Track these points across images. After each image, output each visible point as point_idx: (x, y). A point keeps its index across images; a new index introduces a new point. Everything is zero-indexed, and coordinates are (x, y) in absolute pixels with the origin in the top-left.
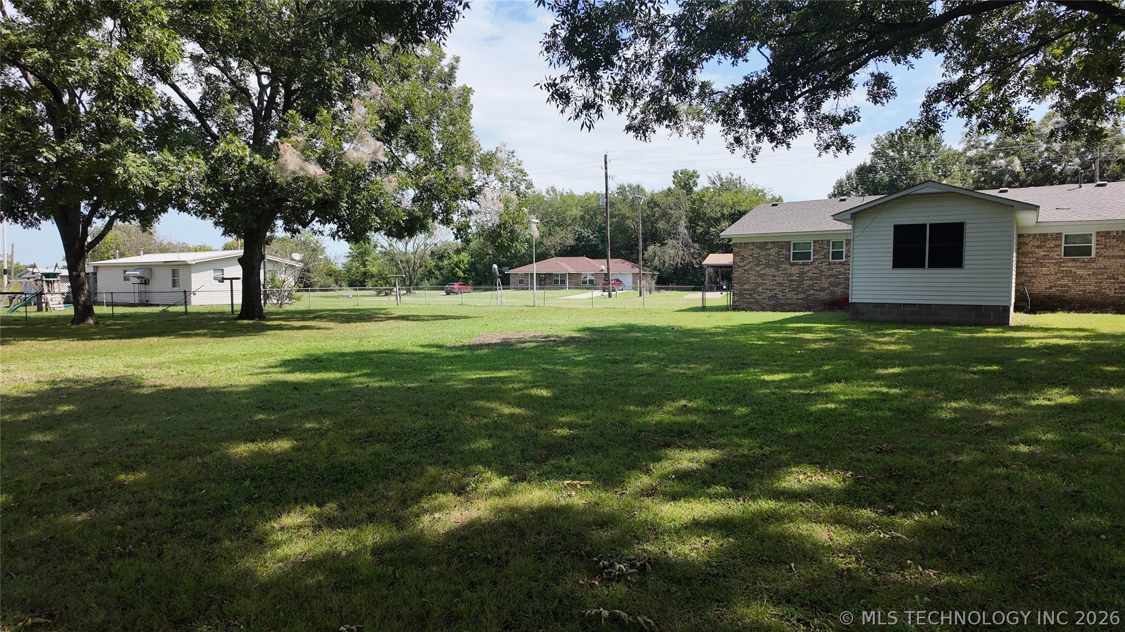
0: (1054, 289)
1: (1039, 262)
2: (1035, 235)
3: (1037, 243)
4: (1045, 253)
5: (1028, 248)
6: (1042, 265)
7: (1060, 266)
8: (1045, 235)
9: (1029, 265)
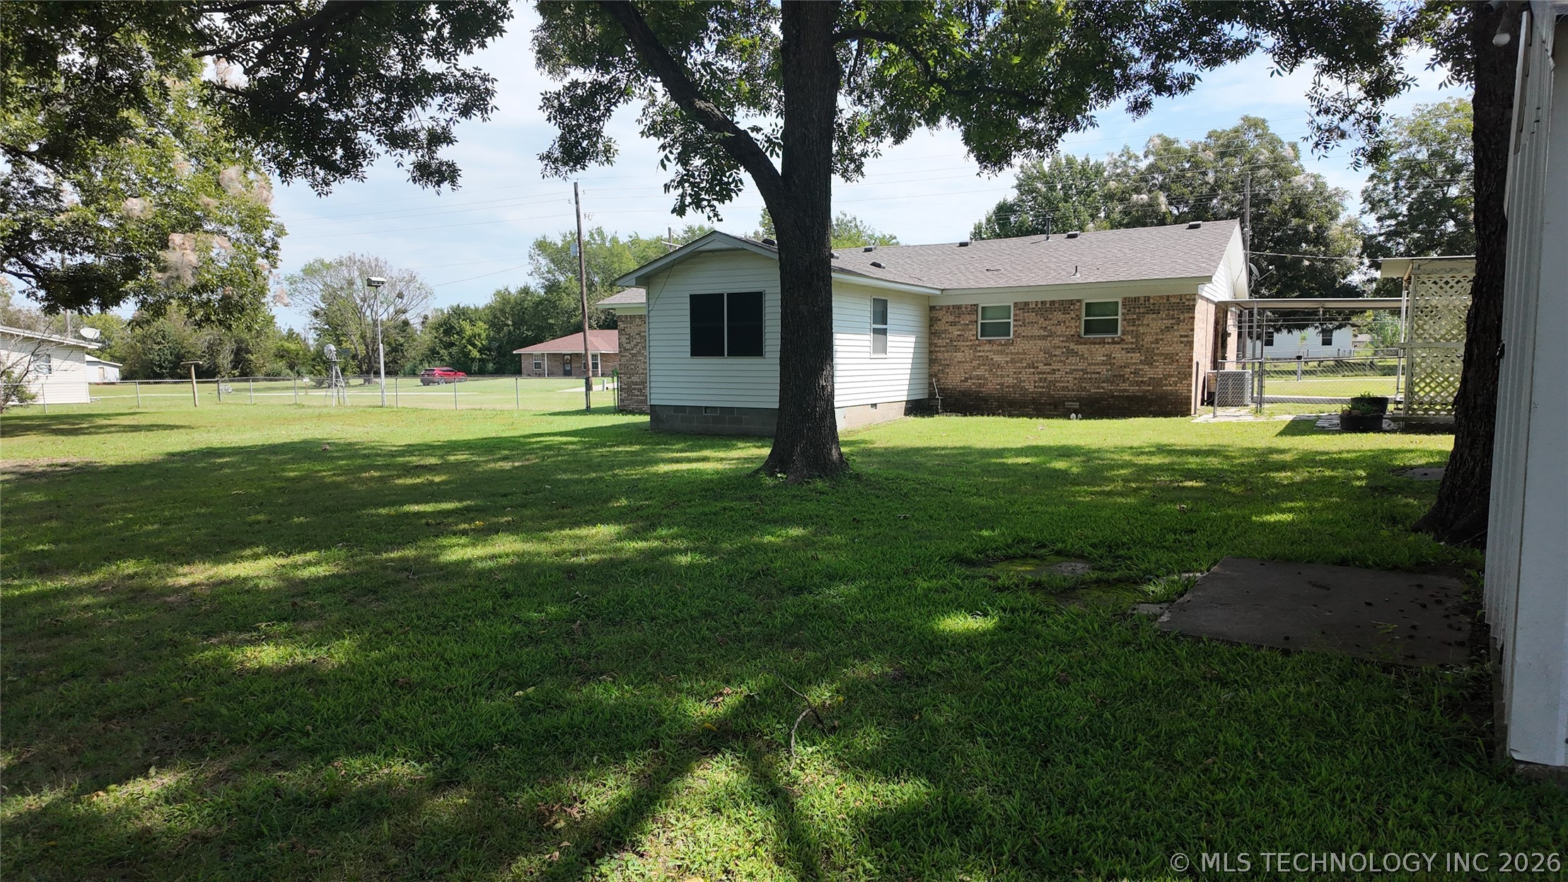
0: (969, 383)
1: (953, 346)
2: (948, 307)
3: (951, 319)
4: (959, 333)
5: (940, 326)
6: (957, 349)
7: (976, 351)
8: (959, 307)
9: (943, 349)
